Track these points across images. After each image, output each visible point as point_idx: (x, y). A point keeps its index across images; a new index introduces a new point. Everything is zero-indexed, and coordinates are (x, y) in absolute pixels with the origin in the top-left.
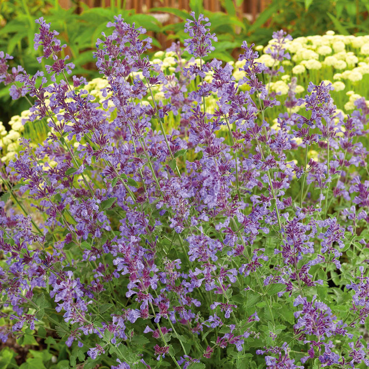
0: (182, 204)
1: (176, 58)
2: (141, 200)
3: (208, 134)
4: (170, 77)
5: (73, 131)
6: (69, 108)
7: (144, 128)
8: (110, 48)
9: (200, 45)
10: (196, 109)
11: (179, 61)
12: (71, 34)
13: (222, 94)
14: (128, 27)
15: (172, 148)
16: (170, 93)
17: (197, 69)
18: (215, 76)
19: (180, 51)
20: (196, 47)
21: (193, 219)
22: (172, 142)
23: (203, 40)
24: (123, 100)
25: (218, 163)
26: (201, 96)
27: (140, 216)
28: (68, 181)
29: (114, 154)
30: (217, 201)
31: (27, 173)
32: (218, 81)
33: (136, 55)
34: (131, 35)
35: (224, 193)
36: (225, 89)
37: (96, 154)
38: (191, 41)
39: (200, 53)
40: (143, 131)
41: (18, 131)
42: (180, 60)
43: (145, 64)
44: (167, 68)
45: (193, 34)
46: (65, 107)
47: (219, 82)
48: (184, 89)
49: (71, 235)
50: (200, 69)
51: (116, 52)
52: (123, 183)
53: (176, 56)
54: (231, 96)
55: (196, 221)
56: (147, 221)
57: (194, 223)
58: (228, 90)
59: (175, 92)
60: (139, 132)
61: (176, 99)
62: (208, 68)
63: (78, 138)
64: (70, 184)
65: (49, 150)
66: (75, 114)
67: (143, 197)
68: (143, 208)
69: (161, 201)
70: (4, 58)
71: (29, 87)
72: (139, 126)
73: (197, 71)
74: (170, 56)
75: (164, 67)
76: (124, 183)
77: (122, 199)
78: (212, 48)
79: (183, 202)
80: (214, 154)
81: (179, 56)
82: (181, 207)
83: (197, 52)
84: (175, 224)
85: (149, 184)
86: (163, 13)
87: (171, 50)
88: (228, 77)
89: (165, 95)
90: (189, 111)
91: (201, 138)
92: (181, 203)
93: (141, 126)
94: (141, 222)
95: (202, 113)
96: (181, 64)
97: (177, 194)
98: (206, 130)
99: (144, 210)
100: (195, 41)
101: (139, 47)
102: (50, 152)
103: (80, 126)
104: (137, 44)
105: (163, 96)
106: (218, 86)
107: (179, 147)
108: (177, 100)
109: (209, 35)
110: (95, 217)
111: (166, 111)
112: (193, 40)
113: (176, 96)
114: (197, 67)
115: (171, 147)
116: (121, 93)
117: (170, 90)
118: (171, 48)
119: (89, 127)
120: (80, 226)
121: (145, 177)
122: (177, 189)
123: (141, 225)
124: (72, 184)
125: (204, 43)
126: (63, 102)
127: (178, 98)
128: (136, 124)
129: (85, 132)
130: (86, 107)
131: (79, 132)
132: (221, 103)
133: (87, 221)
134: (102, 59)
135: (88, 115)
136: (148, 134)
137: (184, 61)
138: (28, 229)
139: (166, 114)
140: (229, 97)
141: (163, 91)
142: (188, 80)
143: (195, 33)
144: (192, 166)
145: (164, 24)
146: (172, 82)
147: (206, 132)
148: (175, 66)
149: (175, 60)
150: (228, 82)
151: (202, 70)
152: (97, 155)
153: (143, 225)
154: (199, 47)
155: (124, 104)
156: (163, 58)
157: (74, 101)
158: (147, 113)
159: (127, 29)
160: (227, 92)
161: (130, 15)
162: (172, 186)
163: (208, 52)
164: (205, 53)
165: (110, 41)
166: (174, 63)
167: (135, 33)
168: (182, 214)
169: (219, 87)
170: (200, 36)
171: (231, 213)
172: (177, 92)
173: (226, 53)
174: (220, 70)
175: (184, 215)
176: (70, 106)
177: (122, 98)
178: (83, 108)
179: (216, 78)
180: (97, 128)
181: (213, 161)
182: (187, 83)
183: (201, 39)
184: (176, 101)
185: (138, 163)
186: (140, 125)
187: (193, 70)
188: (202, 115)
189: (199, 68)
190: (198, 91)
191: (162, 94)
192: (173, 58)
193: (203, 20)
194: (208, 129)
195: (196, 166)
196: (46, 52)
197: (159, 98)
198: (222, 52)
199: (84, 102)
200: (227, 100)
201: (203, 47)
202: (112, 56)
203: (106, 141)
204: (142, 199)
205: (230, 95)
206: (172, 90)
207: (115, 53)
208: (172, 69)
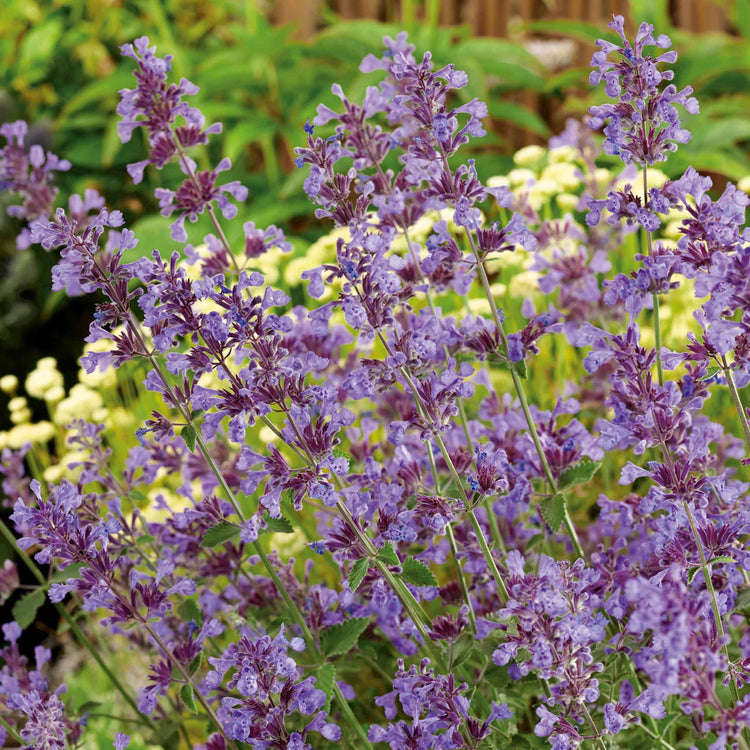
0: (573, 663)
1: (580, 167)
2: (445, 630)
3: (663, 422)
4: (557, 226)
5: (221, 406)
6: (205, 331)
7: (450, 400)
8: (359, 136)
9: (641, 125)
10: (624, 339)
11: (589, 177)
12: (290, 98)
13: (711, 286)
14: (409, 67)
15: (553, 457)
16: (556, 275)
17: (633, 205)
18: (687, 227)
19: (592, 147)
20: (627, 131)
21: (612, 710)
22: (554, 435)
23: (651, 109)
24: (382, 306)
25: (699, 516)
26: (645, 290)
27: (438, 690)
28: (226, 556)
29: (366, 477)
30: (680, 680)
31: (72, 542)
32: (696, 242)
33: (434, 159)
34: (418, 92)
35: (702, 655)
36: (722, 268)
37: (296, 484)
38: (611, 110)
39: (641, 151)
40: (447, 411)
41: (95, 389)
42: (592, 172)
43: (462, 187)
44: (553, 200)
45: (619, 88)
46: (192, 329)
47: (703, 249)
48: (602, 264)
49: (222, 739)
50: (643, 203)
51: (379, 146)
52: (384, 576)
53: (581, 160)
54: (740, 295)
55: (621, 719)
56: (465, 703)
57: (616, 726)
58: (731, 274)
59: (572, 271)
60: (433, 414)
61: (574, 294)
62: (666, 202)
63: (235, 432)
64: (233, 563)
65: (171, 457)
66: (225, 352)
67: (454, 622)
68: (455, 657)
69: (509, 639)
70: (43, 166)
71: (75, 264)
72: (434, 395)
73: (631, 211)
74: (561, 160)
75: (543, 194)
76: (390, 575)
77: (392, 618)
78: (681, 135)
79: (576, 655)
80: (683, 490)
81: (588, 161)
82: (569, 670)
83: (632, 147)
84: (551, 723)
85: (478, 573)
86: (559, 38)
87: (563, 144)
88: (731, 233)
89: (540, 280)
90: (601, 345)
91: (640, 435)
92: (570, 657)
93: (441, 396)
94: (445, 709)
95: (643, 353)
96: (594, 185)
97: (555, 627)
98: (658, 409)
99: (457, 662)
100: (625, 112)
101: (441, 133)
102: (175, 462)
103: (244, 391)
104: (435, 123)
105: (536, 284)
106: (701, 261)
107: (574, 453)
108: (580, 297)
109: (672, 92)
110: (287, 695)
111: (532, 339)
112: (618, 109)
113: (575, 284)
114: (631, 197)
115: (548, 453)
116: (374, 283)
117: (556, 268)
118: (564, 136)
119: (272, 395)
120: (235, 726)
121: (465, 552)
122: (555, 613)
123: (442, 718)
124: (239, 565)
125: (655, 118)
126: (186, 310)
127: (581, 291)
128: (425, 387)
129: (258, 411)
130: (258, 329)
131: (238, 412)
132: (709, 316)
133: (260, 710)
134: (322, 170)
135: (269, 354)
136: (484, 407)
137: (602, 175)
138: (51, 742)
139: (532, 348)
140: (735, 297)
141: (536, 268)
142: (617, 235)
143: (624, 86)
144: (617, 515)
145: (559, 69)
146: (563, 243)
147: (658, 417)
148: (578, 192)
149: (576, 174)
150: (730, 249)
151: (648, 205)
152: (298, 488)
153: (449, 717)
154: (640, 133)
155: (384, 322)
156: (540, 169)
157: (220, 310)
158: (470, 345)
159: (407, 75)
160: (729, 280)
161: (456, 41)
162: (537, 601)
163: (667, 147)
164: (657, 150)
165: (358, 114)
166: (574, 182)
167: (430, 87)
168: (574, 694)
169: (703, 263)
170: (641, 95)
171: (728, 718)
172: (578, 271)
173: (738, 152)
174: (705, 206)
175: (581, 700)
176: (207, 327)
177: (377, 301)
178: (251, 333)
179: (692, 235)
180: (298, 398)
181: (681, 512)
182: (613, 242)
183: (644, 103)
184: (574, 300)
185: (431, 514)
186: (438, 388)
187: (618, 207)
188: (643, 360)
189: (638, 200)
190: (634, 275)
191: (532, 278)
192: (572, 169)
193: (652, 42)
194: (664, 407)
195: (630, 515)
196: (158, 148)
197: (523, 291)
198: (726, 151)
199: (253, 314)
200: (726, 308)
201: (651, 133)
202: (362, 161)
203: (327, 439)
204: (452, 627)
205: (739, 290)
206: (561, 265)
207: (374, 151)
208: (568, 200)
